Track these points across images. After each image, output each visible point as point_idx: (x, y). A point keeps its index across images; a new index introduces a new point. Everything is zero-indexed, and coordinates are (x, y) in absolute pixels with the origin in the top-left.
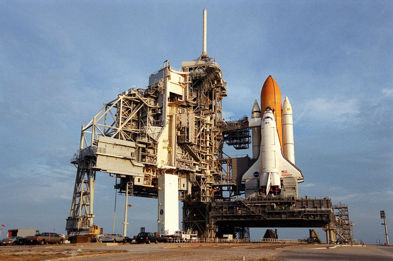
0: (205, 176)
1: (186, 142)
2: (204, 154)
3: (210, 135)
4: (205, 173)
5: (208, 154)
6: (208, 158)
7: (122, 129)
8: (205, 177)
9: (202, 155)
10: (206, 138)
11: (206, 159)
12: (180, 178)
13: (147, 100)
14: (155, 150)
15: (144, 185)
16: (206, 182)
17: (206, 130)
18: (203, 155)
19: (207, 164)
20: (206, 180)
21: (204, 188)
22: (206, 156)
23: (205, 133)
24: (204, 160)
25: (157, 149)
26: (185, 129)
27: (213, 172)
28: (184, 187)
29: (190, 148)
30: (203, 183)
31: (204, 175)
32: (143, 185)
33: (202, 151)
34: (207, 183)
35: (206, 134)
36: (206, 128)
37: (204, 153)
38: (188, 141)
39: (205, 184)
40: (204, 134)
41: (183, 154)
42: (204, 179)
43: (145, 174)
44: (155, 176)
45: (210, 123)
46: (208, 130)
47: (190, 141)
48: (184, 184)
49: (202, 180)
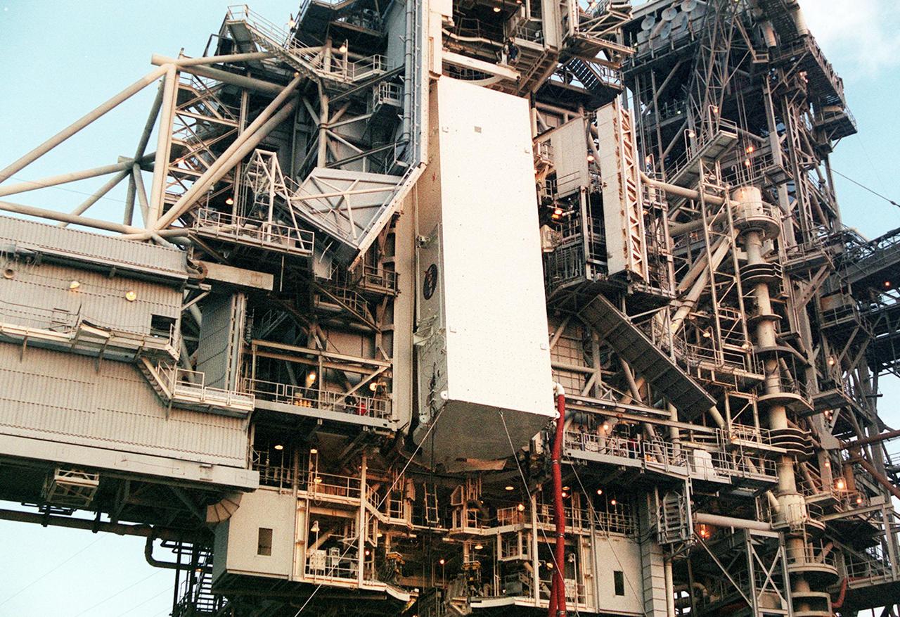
0: (771, 530)
1: (589, 275)
2: (752, 399)
3: (774, 289)
4: (773, 511)
5: (775, 392)
6: (781, 421)
7: (164, 232)
8: (775, 535)
9: (737, 404)
10: (751, 306)
11: (766, 423)
12: (586, 531)
13: (317, 60)
14: (379, 337)
15: (308, 579)
16: (787, 570)
17: (742, 263)
18: (747, 401)
19: (777, 457)
20: (781, 552)
21: (780, 607)
22: (766, 409)
23: (742, 278)
24: (756, 431)
25: (391, 332)
26: (577, 207)
27: (827, 507)
28: (619, 590)
29: (627, 318)
30: (764, 577)
31: (766, 525)
32: (300, 579)
33: (727, 369)
34: (794, 577)
35: (749, 286)
36: (743, 256)
37: (748, 386)
38: (605, 269)
39: (778, 579)
40: (737, 279)
41: (588, 376)
42: (766, 549)
43: (313, 503)
44: (405, 521)
45: (765, 218)
46: (756, 258)
47: (615, 265)
48: (618, 576)
49: (751, 551)
